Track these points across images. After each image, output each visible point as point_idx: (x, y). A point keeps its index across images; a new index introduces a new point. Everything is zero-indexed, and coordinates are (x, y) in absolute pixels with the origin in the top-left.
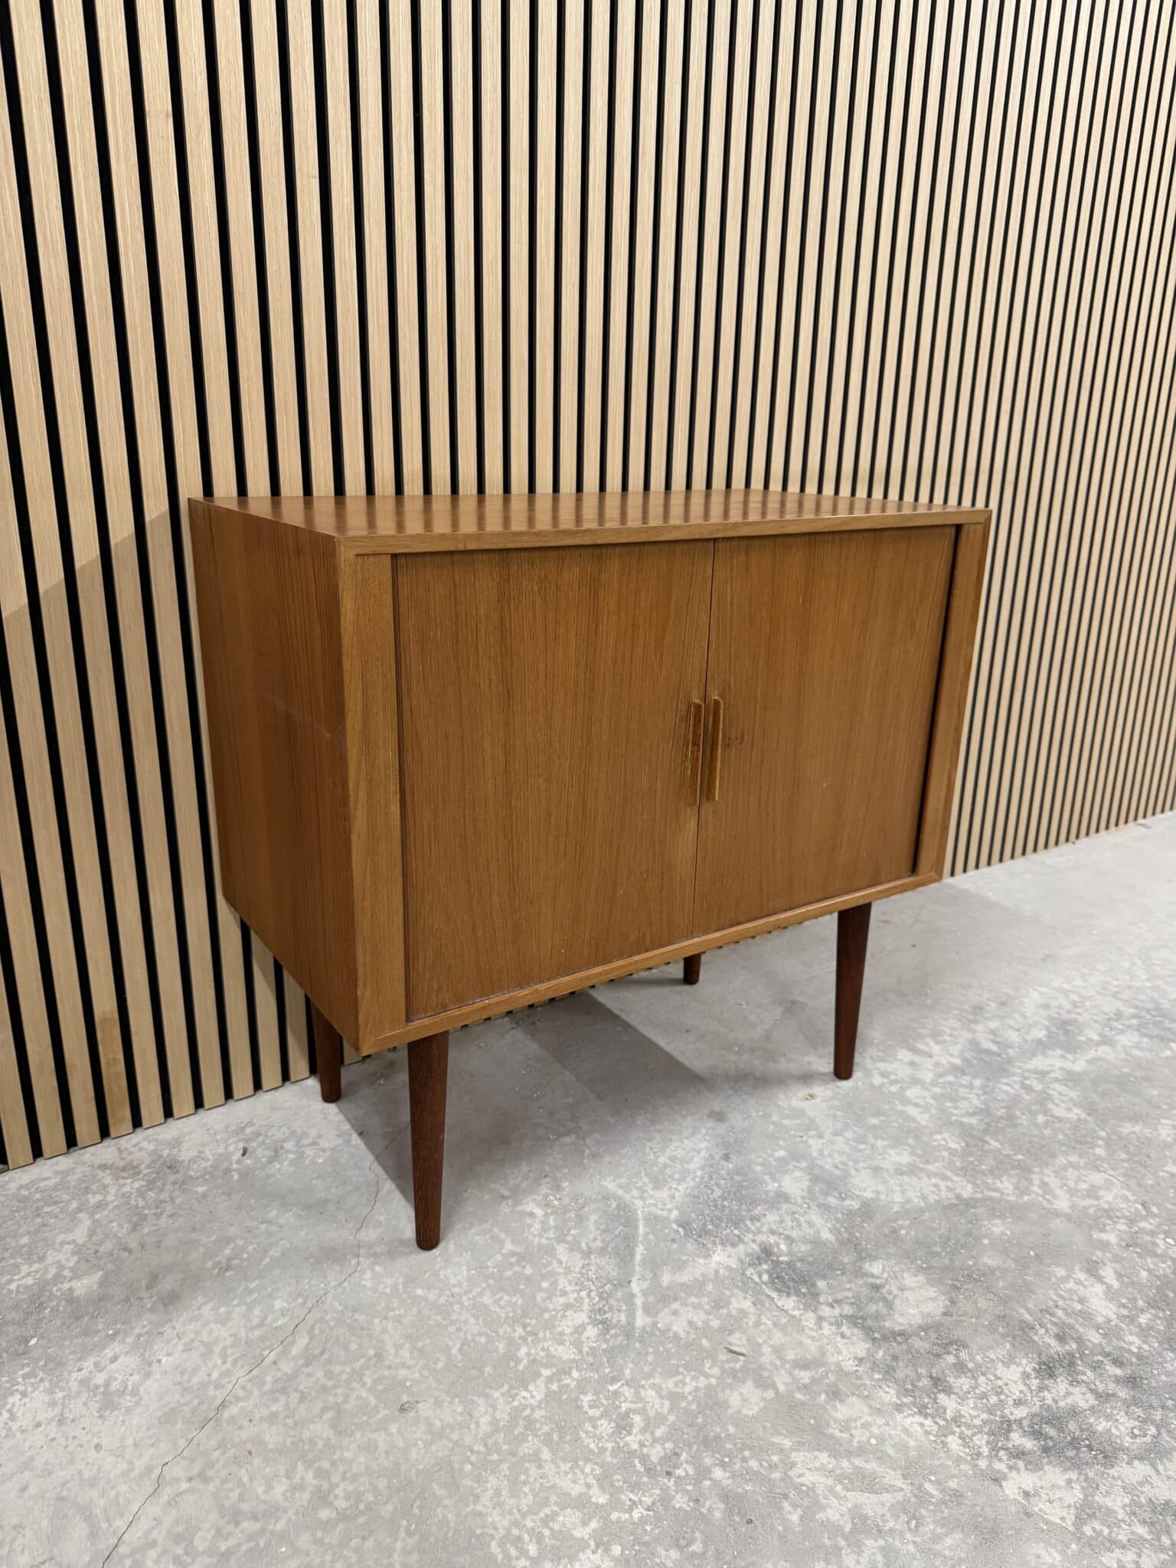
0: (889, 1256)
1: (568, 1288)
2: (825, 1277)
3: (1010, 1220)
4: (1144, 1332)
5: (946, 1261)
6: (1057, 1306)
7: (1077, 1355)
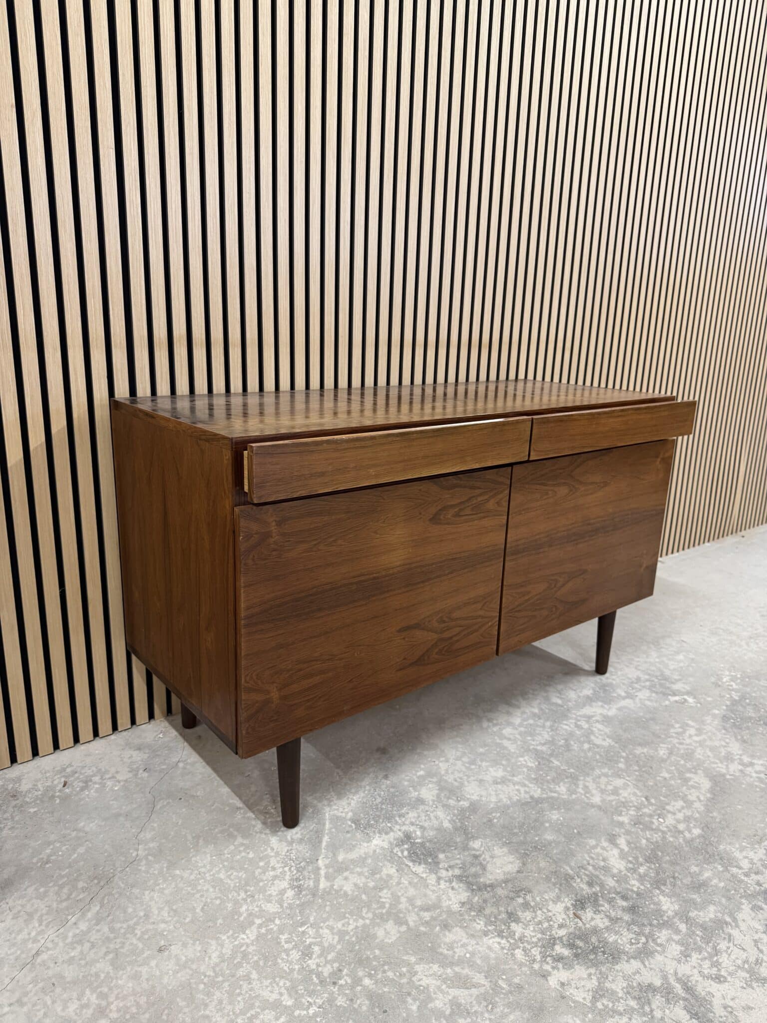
0: (485, 837)
1: (277, 866)
2: (444, 852)
3: (563, 811)
4: (641, 878)
5: (522, 838)
6: (589, 864)
7: (600, 894)
